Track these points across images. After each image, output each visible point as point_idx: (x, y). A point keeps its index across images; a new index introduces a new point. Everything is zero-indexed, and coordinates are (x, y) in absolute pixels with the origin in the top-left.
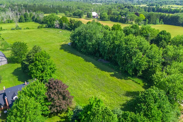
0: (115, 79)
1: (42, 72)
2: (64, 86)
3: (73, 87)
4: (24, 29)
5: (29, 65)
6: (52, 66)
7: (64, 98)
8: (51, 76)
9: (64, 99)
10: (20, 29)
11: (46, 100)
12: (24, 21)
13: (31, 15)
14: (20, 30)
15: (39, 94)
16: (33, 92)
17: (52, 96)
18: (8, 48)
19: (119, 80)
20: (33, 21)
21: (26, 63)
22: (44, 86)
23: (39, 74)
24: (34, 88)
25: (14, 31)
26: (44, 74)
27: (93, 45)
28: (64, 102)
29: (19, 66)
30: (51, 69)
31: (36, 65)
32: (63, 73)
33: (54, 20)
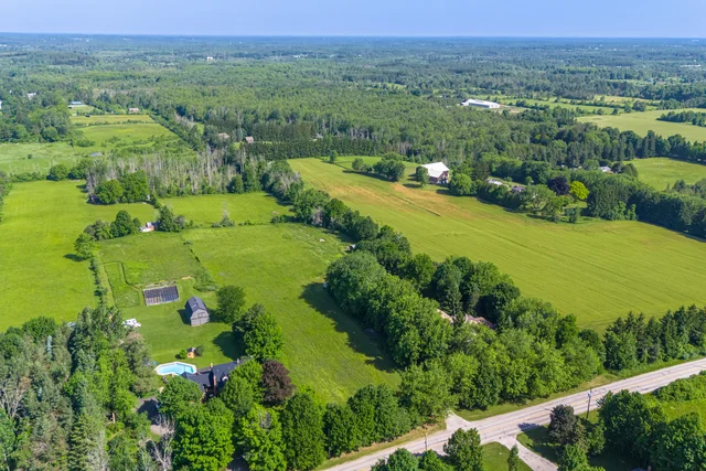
0: (372, 369)
1: (262, 346)
2: (283, 371)
3: (304, 374)
4: (240, 225)
5: (244, 334)
6: (278, 339)
7: (282, 385)
8: (274, 353)
9: (281, 387)
10: (231, 225)
11: (260, 384)
12: (242, 189)
13: (260, 167)
14: (230, 230)
15: (252, 376)
16: (247, 374)
17: (268, 381)
18: (208, 287)
19: (379, 371)
20: (263, 189)
21: (241, 330)
22: (260, 367)
23: (257, 348)
24: (248, 368)
25: (218, 231)
26: (264, 350)
27: (358, 300)
28: (281, 391)
29: (228, 328)
30: (275, 342)
31: (254, 335)
32: (295, 350)
33: (311, 206)
